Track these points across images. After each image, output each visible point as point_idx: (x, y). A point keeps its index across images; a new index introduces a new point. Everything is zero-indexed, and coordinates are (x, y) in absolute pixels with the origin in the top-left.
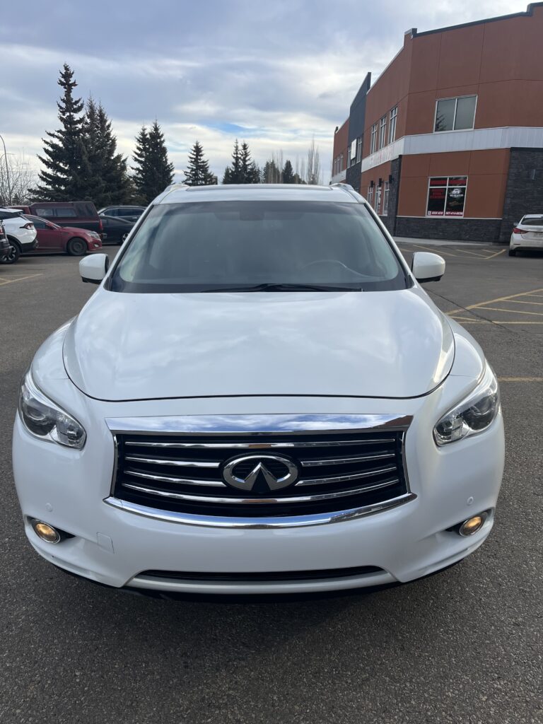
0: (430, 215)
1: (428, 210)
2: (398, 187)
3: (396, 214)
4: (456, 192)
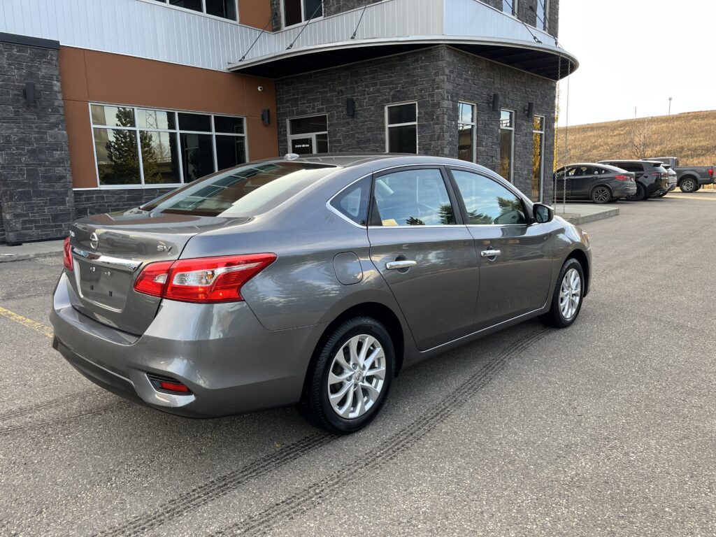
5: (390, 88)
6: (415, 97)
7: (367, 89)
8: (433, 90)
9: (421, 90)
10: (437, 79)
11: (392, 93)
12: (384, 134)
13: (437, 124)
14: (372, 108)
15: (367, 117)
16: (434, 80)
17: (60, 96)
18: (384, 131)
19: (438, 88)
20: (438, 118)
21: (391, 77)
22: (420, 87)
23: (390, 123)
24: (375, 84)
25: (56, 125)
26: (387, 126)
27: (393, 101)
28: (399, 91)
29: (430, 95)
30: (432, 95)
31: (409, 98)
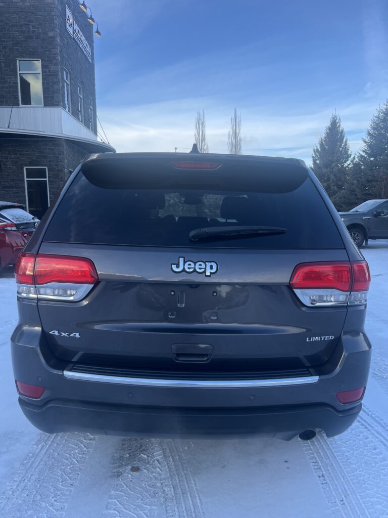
5: (27, 158)
6: (45, 165)
7: (9, 156)
8: (58, 162)
9: (50, 161)
10: (60, 156)
11: (29, 160)
12: (24, 184)
13: (61, 181)
14: (14, 167)
15: (10, 173)
16: (58, 157)
18: (24, 181)
19: (61, 162)
20: (61, 178)
21: (27, 151)
22: (48, 159)
23: (27, 178)
24: (16, 154)
26: (26, 179)
27: (30, 165)
28: (34, 160)
29: (56, 165)
30: (57, 165)
31: (42, 165)
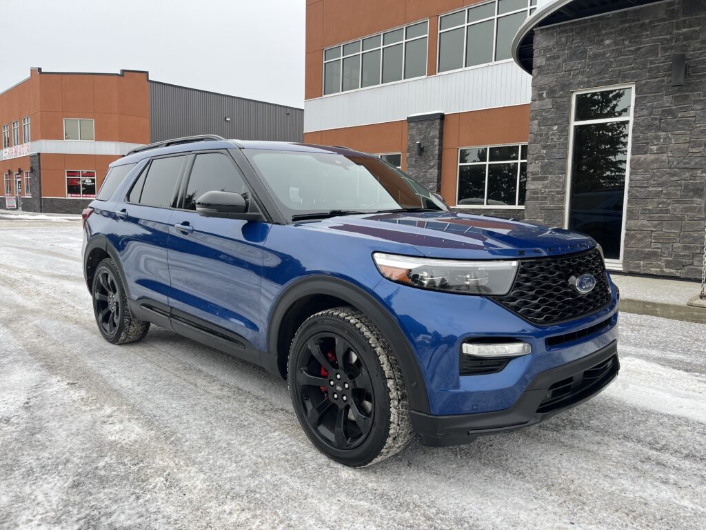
0: (70, 197)
1: (68, 193)
2: (40, 176)
3: (41, 195)
4: (88, 182)
17: (437, 148)
25: (433, 167)
